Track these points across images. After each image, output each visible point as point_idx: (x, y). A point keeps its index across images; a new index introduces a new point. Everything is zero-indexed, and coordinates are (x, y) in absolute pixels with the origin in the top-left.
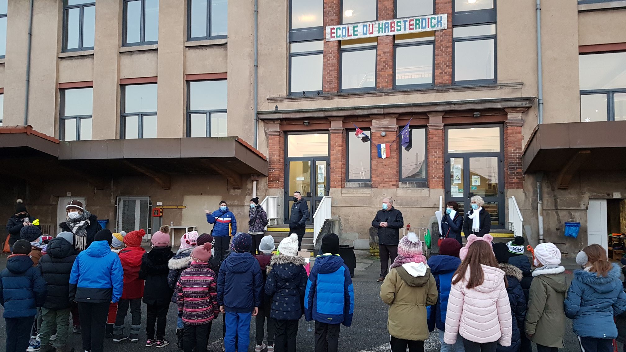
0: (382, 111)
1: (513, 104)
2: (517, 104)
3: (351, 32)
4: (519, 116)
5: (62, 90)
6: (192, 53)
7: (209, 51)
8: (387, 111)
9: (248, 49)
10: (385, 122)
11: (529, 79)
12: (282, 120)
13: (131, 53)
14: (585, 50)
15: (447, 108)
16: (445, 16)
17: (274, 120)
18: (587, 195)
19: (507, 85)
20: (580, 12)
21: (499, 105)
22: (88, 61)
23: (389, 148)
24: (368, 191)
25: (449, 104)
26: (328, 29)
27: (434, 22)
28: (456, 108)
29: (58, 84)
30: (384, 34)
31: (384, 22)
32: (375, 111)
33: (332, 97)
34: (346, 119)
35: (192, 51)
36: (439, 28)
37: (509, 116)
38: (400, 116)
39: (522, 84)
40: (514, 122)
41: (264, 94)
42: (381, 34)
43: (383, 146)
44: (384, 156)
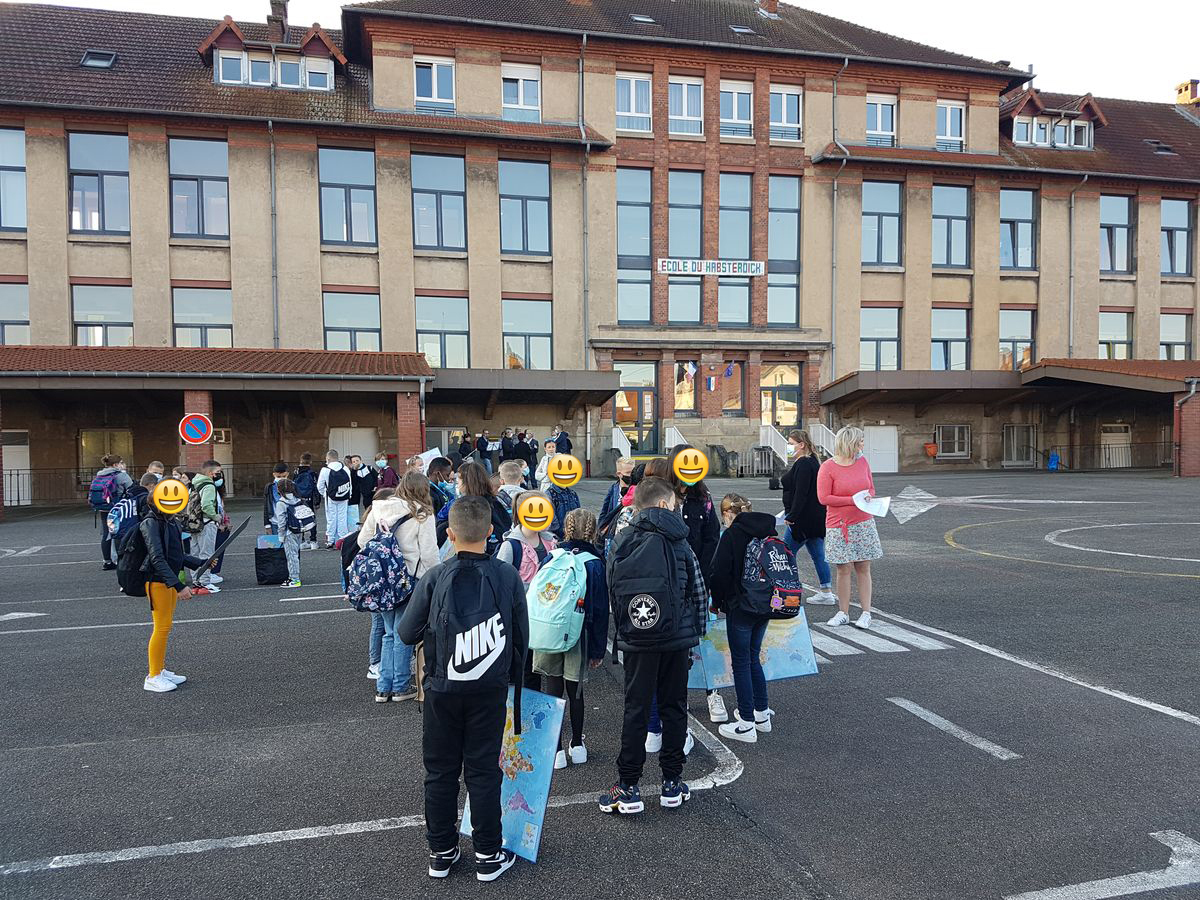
0: (713, 347)
1: (816, 347)
2: (818, 347)
3: (681, 267)
4: (817, 357)
6: (510, 269)
7: (528, 268)
8: (717, 346)
9: (576, 272)
10: (713, 356)
11: (825, 327)
12: (614, 349)
13: (430, 259)
14: (865, 305)
15: (767, 347)
16: (763, 264)
17: (607, 349)
18: (863, 422)
19: (808, 330)
20: (863, 272)
21: (805, 348)
26: (660, 261)
27: (754, 268)
28: (773, 348)
30: (711, 273)
31: (711, 261)
32: (707, 346)
33: (659, 329)
34: (678, 351)
35: (508, 265)
36: (758, 274)
37: (811, 357)
38: (727, 352)
39: (820, 330)
40: (815, 362)
41: (595, 320)
42: (708, 273)
43: (713, 379)
44: (713, 389)
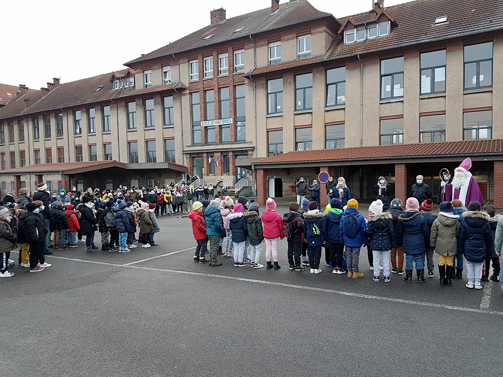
0: (216, 151)
2: (249, 149)
3: (208, 124)
4: (251, 152)
5: (129, 143)
6: (164, 130)
7: (170, 129)
9: (180, 129)
10: (218, 154)
12: (190, 153)
13: (148, 130)
14: (269, 130)
16: (232, 119)
17: (188, 153)
18: (270, 177)
19: (248, 142)
20: (267, 118)
22: (136, 132)
23: (219, 163)
24: (214, 177)
25: (232, 148)
26: (202, 122)
27: (229, 121)
28: (236, 150)
29: (127, 141)
31: (216, 120)
32: (214, 151)
33: (203, 145)
34: (207, 153)
36: (231, 123)
37: (249, 152)
38: (221, 152)
39: (252, 142)
40: (250, 154)
41: (185, 144)
42: (215, 125)
43: (217, 162)
44: (218, 165)
